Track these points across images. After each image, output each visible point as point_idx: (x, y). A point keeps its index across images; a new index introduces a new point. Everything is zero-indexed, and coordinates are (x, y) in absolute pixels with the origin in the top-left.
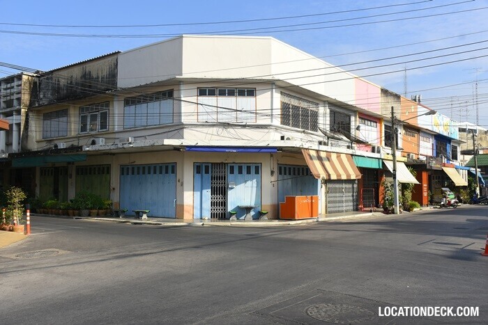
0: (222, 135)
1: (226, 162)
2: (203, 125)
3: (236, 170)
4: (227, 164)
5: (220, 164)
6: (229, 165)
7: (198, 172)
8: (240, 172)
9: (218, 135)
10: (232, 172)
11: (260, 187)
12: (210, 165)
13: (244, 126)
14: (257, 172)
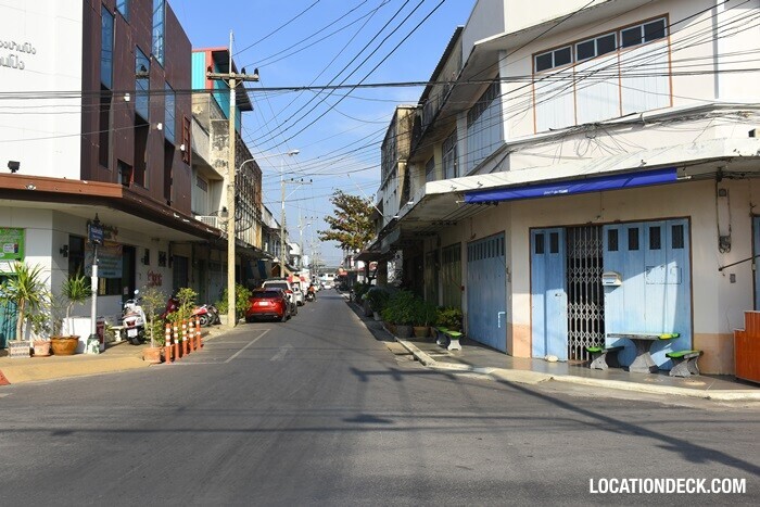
0: (587, 155)
1: (599, 221)
2: (545, 140)
3: (623, 241)
4: (600, 226)
5: (583, 227)
6: (606, 229)
7: (540, 250)
8: (634, 245)
9: (580, 157)
10: (613, 246)
11: (687, 282)
12: (560, 231)
13: (639, 124)
14: (678, 243)
